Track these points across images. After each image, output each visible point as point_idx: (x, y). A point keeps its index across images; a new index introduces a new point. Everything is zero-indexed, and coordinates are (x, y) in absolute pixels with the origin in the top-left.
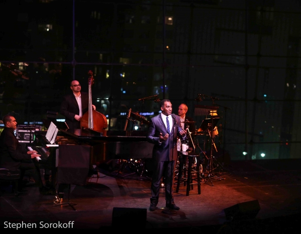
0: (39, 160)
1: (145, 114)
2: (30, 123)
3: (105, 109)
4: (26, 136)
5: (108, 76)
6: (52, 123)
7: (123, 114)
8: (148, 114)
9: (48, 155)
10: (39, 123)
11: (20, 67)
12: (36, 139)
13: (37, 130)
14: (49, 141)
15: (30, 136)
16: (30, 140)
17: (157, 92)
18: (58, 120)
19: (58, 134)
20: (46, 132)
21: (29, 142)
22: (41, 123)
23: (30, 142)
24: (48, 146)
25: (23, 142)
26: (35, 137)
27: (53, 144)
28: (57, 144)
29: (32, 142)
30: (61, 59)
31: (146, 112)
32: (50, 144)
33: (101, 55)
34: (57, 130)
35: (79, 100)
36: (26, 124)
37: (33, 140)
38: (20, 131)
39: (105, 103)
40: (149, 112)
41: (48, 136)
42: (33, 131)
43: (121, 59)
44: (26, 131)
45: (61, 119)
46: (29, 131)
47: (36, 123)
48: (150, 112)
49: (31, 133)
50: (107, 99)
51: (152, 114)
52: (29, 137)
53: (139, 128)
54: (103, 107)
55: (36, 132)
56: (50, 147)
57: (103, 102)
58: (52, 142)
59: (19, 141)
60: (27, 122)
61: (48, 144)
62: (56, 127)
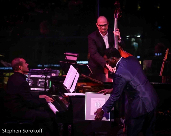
2: (45, 66)
3: (136, 49)
4: (40, 83)
5: (139, 7)
6: (71, 66)
7: (159, 54)
9: (67, 106)
10: (55, 65)
12: (52, 86)
13: (54, 75)
14: (68, 88)
15: (45, 82)
16: (45, 88)
19: (79, 81)
20: (65, 77)
21: (43, 89)
22: (58, 66)
23: (45, 90)
24: (67, 94)
25: (36, 89)
26: (50, 83)
27: (74, 92)
28: (78, 92)
29: (47, 89)
32: (70, 92)
34: (78, 75)
35: (106, 39)
36: (39, 68)
37: (48, 87)
38: (32, 76)
39: (135, 42)
41: (67, 83)
42: (49, 77)
44: (40, 76)
45: (82, 61)
46: (44, 77)
47: (52, 65)
49: (46, 79)
50: (139, 36)
52: (43, 84)
54: (133, 46)
55: (52, 78)
56: (69, 96)
57: (133, 39)
58: (72, 90)
59: (32, 89)
60: (41, 64)
61: (67, 92)
62: (76, 71)
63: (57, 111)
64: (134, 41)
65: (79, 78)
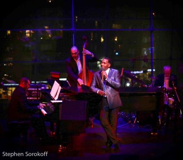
0: (45, 114)
1: (135, 72)
2: (37, 82)
4: (33, 94)
5: (102, 40)
6: (55, 81)
8: (138, 72)
9: (53, 110)
10: (44, 82)
11: (27, 34)
12: (42, 96)
13: (43, 88)
14: (53, 97)
15: (38, 93)
17: (145, 53)
18: (60, 79)
19: (61, 92)
20: (51, 90)
21: (36, 98)
22: (46, 82)
23: (38, 98)
25: (31, 98)
26: (41, 94)
27: (57, 100)
29: (39, 98)
30: (62, 27)
31: (136, 71)
32: (55, 100)
33: (96, 22)
34: (60, 88)
36: (33, 83)
37: (39, 97)
40: (138, 71)
41: (53, 94)
42: (40, 89)
43: (114, 25)
44: (33, 89)
45: (63, 78)
46: (36, 89)
47: (42, 82)
48: (140, 71)
49: (38, 91)
51: (142, 72)
52: (36, 94)
53: (130, 85)
55: (42, 90)
56: (54, 103)
58: (56, 98)
59: (28, 98)
60: (34, 81)
61: (53, 100)
62: (59, 85)
63: (46, 113)
64: (99, 64)
65: (61, 89)
